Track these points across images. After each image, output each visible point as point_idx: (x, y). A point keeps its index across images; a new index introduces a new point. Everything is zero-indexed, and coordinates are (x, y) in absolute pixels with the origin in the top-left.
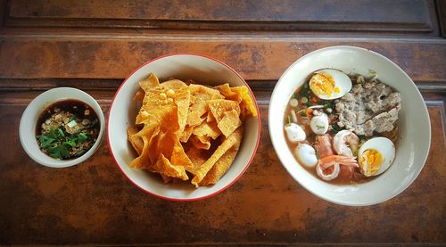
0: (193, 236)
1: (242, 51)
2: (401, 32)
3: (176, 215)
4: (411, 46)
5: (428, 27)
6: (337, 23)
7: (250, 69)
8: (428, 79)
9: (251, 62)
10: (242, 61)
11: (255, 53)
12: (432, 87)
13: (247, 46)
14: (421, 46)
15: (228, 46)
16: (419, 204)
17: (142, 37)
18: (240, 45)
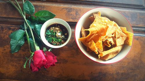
0: (46, 79)
1: (72, 11)
2: (133, 8)
3: (41, 71)
4: (136, 13)
5: (144, 7)
6: (109, 3)
7: (74, 18)
8: (142, 26)
9: (75, 15)
10: (72, 14)
11: (77, 12)
12: (143, 29)
13: (74, 9)
14: (140, 13)
15: (67, 8)
16: (135, 73)
17: (35, 3)
18: (71, 9)
